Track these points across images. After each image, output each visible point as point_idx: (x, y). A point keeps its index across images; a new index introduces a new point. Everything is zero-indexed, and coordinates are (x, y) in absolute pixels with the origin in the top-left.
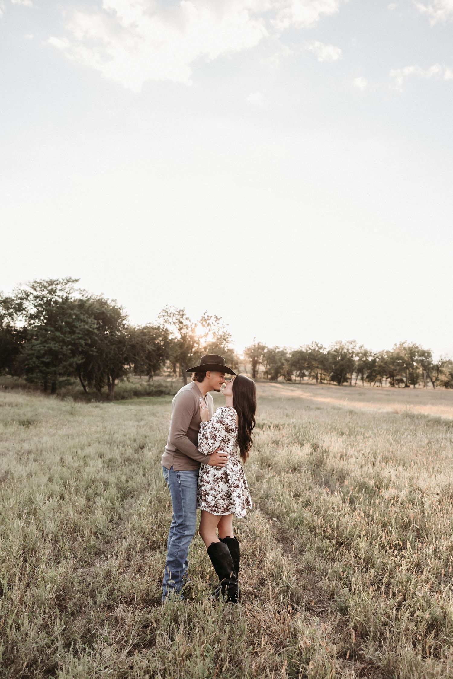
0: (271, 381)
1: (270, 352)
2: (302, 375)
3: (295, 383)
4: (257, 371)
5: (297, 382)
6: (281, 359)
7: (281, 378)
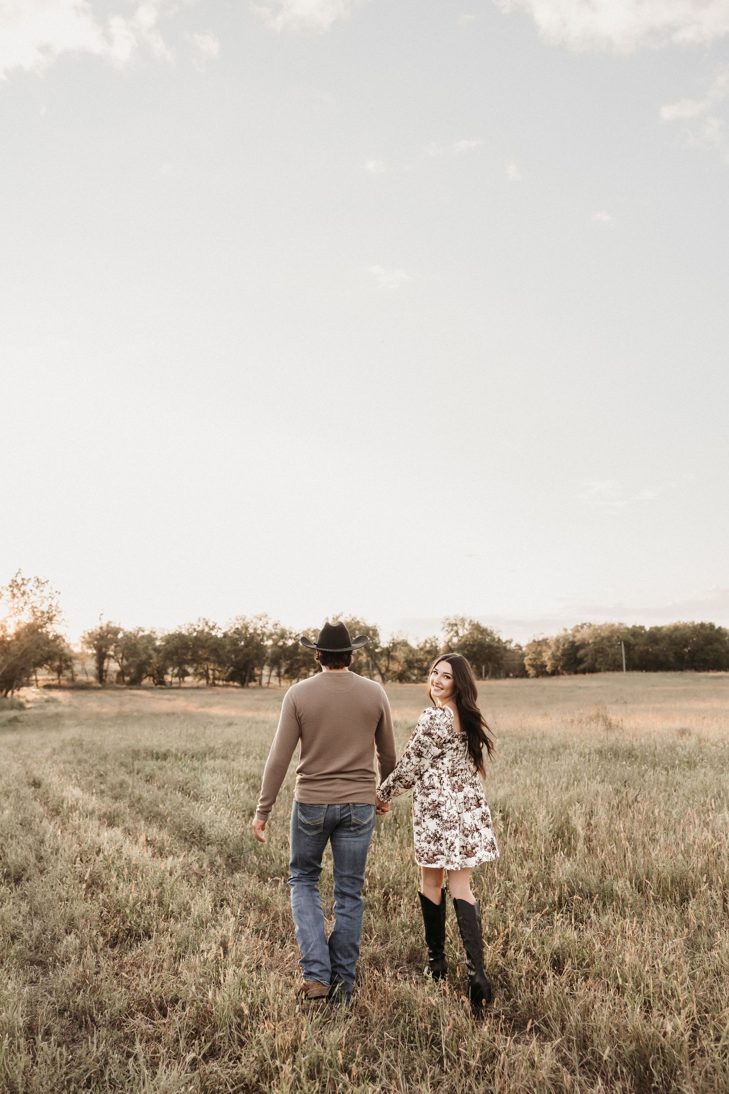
0: (131, 687)
1: (128, 637)
2: (183, 674)
3: (170, 687)
4: (106, 671)
5: (174, 685)
6: (147, 648)
7: (147, 681)
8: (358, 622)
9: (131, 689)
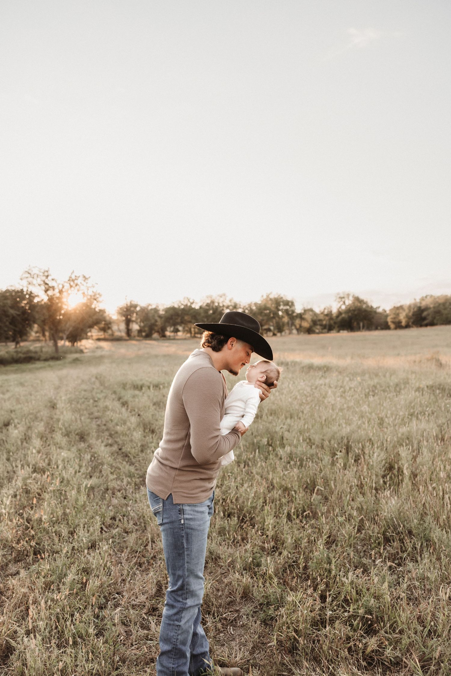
1: (143, 310)
2: (177, 331)
3: (169, 339)
4: (131, 330)
5: (171, 338)
6: (154, 316)
7: (155, 335)
8: (282, 298)
9: (146, 340)
